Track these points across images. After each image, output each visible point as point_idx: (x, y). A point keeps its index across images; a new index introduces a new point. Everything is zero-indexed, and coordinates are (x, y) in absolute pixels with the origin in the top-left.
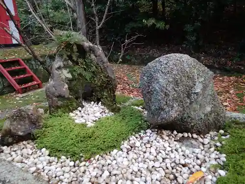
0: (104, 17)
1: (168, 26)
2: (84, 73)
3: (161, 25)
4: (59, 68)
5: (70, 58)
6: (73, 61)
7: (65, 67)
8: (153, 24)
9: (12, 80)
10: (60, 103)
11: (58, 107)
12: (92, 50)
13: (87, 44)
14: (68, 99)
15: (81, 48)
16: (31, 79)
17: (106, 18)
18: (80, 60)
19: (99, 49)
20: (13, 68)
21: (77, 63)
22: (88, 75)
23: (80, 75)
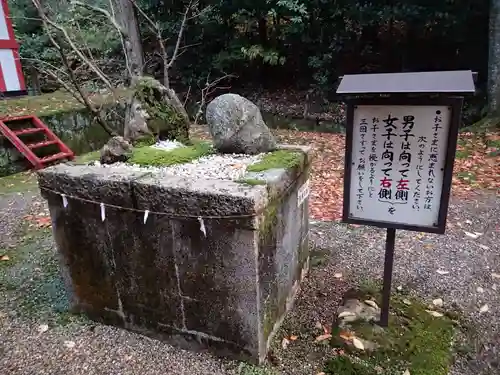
0: (176, 52)
1: (283, 60)
2: (160, 114)
3: (272, 57)
4: (138, 109)
5: (147, 100)
6: (149, 102)
7: (143, 108)
8: (258, 55)
9: (27, 150)
10: (142, 137)
11: (140, 140)
12: (166, 93)
13: (162, 88)
14: (147, 134)
15: (156, 91)
16: (56, 148)
17: (178, 53)
18: (156, 103)
19: (173, 93)
20: (25, 131)
21: (153, 105)
22: (164, 115)
23: (156, 115)
